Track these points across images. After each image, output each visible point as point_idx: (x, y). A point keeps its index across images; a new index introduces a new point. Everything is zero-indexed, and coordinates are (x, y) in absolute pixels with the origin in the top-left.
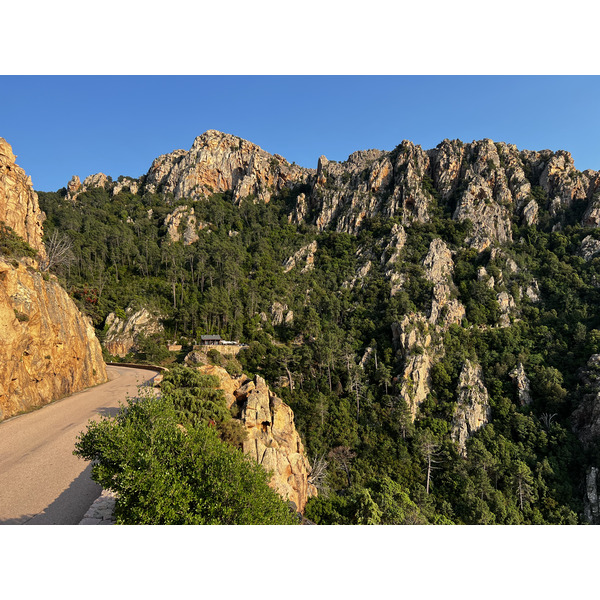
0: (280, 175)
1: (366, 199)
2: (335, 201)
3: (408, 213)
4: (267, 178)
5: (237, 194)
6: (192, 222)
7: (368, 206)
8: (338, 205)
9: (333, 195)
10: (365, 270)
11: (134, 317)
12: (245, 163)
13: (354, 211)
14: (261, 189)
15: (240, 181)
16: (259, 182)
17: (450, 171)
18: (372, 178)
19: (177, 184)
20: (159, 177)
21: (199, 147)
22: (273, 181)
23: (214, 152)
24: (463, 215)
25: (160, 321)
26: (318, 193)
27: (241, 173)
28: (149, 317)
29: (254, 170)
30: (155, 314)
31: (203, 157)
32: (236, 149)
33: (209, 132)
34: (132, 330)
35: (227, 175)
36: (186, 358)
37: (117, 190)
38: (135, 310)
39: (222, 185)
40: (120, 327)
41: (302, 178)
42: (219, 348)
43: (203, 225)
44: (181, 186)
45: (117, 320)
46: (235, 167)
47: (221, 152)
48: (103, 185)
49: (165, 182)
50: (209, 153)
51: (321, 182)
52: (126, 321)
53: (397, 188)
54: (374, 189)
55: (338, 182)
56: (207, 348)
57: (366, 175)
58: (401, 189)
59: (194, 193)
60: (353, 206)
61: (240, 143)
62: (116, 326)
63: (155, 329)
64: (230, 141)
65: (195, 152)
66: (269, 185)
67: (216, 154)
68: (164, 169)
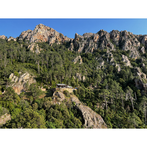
0: (63, 38)
1: (93, 44)
2: (83, 45)
3: (108, 48)
4: (59, 39)
5: (50, 42)
6: (38, 48)
7: (94, 46)
8: (84, 46)
9: (82, 43)
10: (103, 63)
11: (23, 76)
12: (52, 34)
13: (90, 47)
14: (57, 42)
15: (51, 39)
16: (57, 39)
17: (117, 38)
18: (94, 39)
19: (30, 38)
20: (24, 36)
21: (37, 28)
22: (61, 40)
23: (42, 30)
24: (126, 49)
25: (34, 78)
26: (77, 42)
27: (51, 37)
28: (29, 76)
29: (55, 36)
30: (31, 75)
31: (39, 31)
32: (49, 30)
33: (41, 24)
34: (23, 81)
35: (46, 37)
36: (54, 94)
37: (9, 40)
38: (23, 73)
39: (44, 40)
40: (16, 80)
41: (68, 40)
42: (67, 89)
43: (41, 49)
44: (32, 39)
45: (15, 77)
46: (49, 35)
47: (44, 30)
48: (4, 39)
49: (26, 38)
50: (41, 30)
51: (77, 40)
52: (19, 77)
53: (104, 41)
54: (95, 42)
55: (83, 40)
56: (63, 89)
57: (92, 38)
58: (105, 41)
59: (36, 41)
60: (90, 46)
61: (50, 29)
62: (15, 79)
63: (32, 81)
64: (47, 28)
65: (36, 29)
66: (59, 41)
67: (43, 31)
68: (26, 34)
